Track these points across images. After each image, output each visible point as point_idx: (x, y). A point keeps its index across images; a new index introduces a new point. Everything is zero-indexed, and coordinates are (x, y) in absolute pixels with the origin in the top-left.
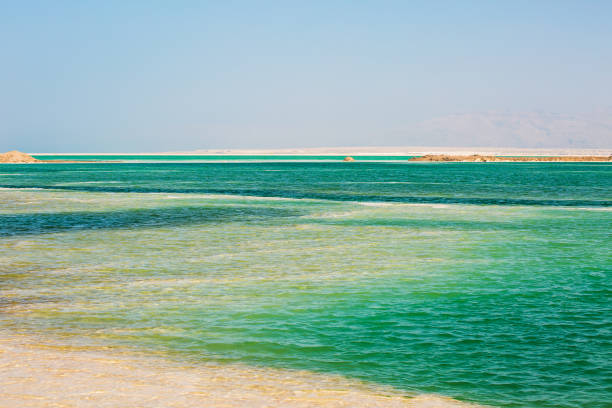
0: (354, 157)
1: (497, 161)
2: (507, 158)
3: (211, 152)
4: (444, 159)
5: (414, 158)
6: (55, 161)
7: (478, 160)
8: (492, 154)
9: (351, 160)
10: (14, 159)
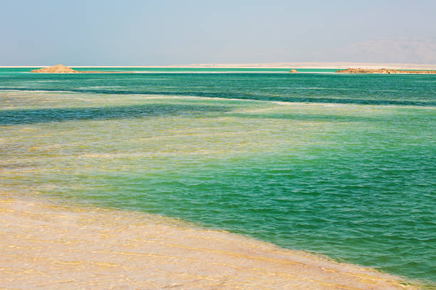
0: (297, 70)
1: (398, 73)
2: (405, 71)
3: (202, 66)
4: (360, 71)
5: (339, 71)
6: (88, 72)
7: (384, 72)
8: (395, 68)
9: (295, 72)
10: (60, 70)
